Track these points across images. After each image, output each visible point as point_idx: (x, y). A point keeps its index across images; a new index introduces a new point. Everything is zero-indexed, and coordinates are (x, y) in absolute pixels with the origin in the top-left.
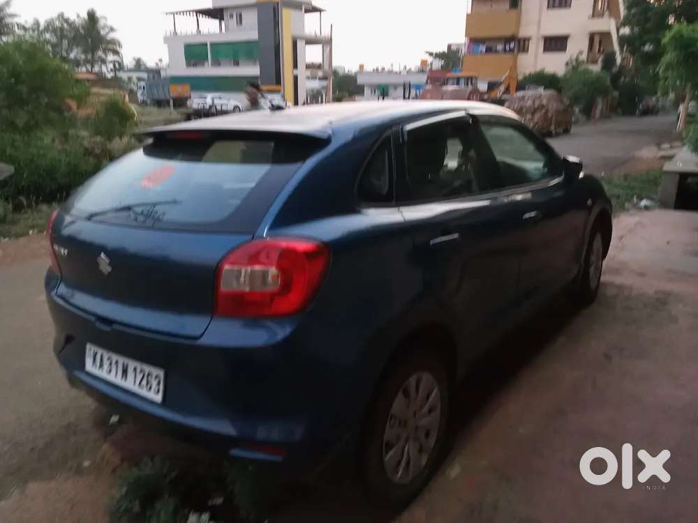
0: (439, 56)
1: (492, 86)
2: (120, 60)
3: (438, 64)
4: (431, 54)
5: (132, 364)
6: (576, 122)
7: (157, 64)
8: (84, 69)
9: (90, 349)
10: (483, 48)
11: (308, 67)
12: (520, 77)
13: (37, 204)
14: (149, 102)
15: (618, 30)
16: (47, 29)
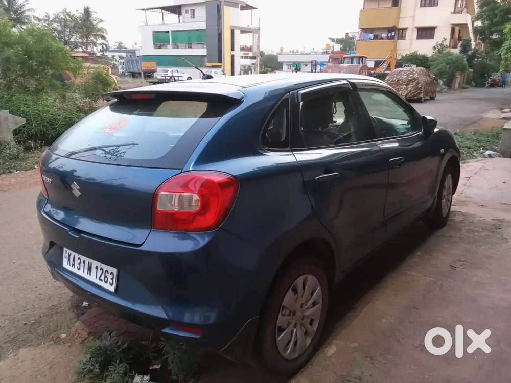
0: (339, 41)
1: (378, 64)
2: (106, 43)
3: (338, 47)
4: (333, 40)
5: (95, 263)
6: (440, 92)
7: (133, 47)
8: (81, 50)
9: (67, 252)
10: (371, 36)
11: (242, 49)
12: (399, 57)
13: (41, 146)
14: (126, 74)
15: (473, 23)
16: (54, 21)
